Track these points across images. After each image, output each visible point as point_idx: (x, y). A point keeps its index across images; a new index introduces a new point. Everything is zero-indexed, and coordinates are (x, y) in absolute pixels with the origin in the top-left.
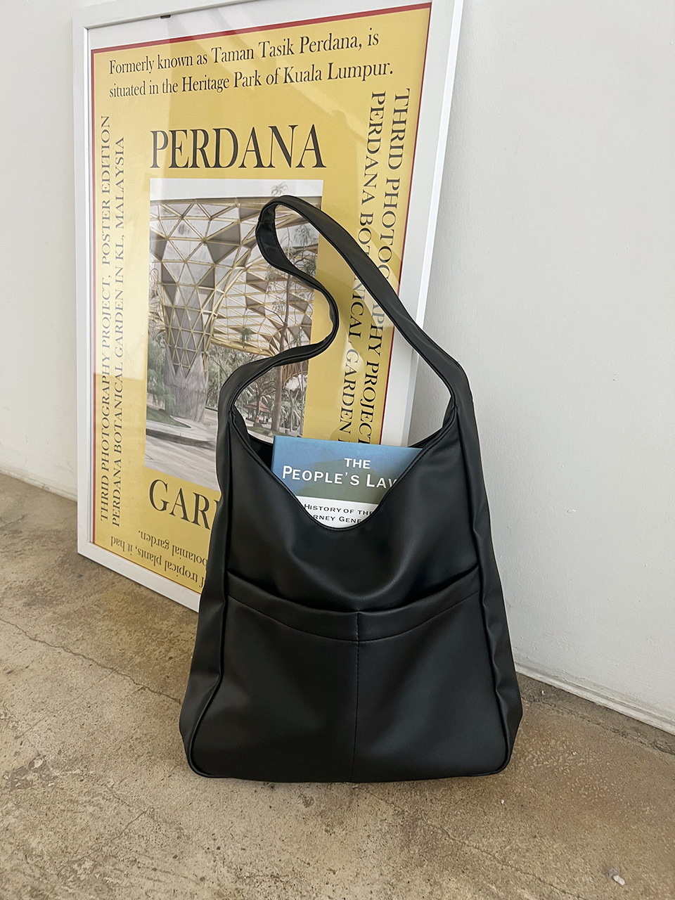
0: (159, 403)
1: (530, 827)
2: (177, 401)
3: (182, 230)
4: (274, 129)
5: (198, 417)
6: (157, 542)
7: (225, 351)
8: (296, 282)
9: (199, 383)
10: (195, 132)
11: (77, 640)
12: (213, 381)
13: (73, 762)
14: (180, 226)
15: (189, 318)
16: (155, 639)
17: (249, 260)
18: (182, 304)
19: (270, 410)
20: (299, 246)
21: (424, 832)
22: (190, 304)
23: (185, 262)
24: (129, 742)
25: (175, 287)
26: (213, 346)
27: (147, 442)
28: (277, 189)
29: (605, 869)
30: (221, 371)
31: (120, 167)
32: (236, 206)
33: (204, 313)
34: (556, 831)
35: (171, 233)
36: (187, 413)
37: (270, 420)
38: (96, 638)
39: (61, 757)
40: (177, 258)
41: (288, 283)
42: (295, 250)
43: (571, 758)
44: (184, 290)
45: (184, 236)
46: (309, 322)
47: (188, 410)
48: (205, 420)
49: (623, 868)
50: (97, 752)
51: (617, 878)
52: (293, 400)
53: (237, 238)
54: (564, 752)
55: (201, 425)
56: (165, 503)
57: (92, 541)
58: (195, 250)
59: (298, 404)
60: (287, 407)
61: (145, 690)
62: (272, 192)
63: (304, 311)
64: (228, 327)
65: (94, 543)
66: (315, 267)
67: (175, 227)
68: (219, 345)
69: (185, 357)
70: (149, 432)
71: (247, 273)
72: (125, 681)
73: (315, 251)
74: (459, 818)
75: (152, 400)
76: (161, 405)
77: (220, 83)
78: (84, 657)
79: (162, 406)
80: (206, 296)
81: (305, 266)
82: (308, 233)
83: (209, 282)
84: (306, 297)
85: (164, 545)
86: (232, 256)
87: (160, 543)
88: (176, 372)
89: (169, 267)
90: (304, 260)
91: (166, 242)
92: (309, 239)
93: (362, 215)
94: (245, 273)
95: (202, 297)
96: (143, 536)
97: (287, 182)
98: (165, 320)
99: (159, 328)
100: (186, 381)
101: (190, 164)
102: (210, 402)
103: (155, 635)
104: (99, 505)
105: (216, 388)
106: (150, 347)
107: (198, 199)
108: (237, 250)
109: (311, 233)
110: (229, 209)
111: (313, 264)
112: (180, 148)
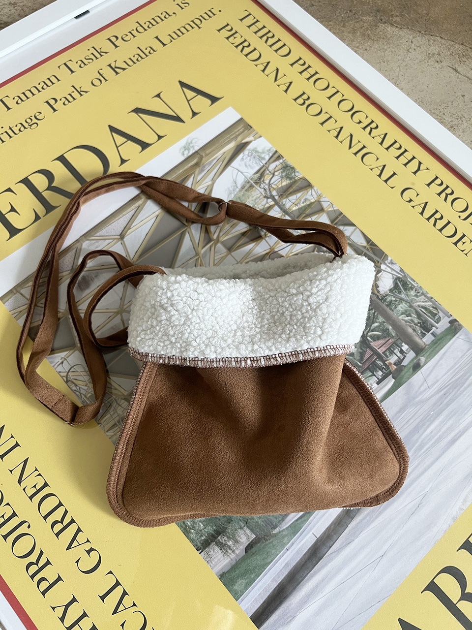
3: (84, 285)
4: (137, 111)
8: (287, 197)
10: (26, 182)
19: (393, 337)
20: (257, 168)
28: (186, 148)
37: (405, 347)
41: (279, 206)
42: (258, 175)
46: (337, 213)
52: (403, 296)
59: (413, 293)
60: (406, 311)
62: (183, 154)
63: (322, 210)
66: (293, 168)
71: (223, 243)
73: (280, 157)
75: (220, 554)
77: (29, 121)
81: (282, 177)
82: (257, 152)
90: (276, 173)
93: (295, 100)
94: (219, 245)
97: (192, 135)
101: (42, 212)
107: (84, 235)
108: (187, 234)
109: (260, 150)
110: (139, 209)
111: (288, 169)
112: (13, 209)
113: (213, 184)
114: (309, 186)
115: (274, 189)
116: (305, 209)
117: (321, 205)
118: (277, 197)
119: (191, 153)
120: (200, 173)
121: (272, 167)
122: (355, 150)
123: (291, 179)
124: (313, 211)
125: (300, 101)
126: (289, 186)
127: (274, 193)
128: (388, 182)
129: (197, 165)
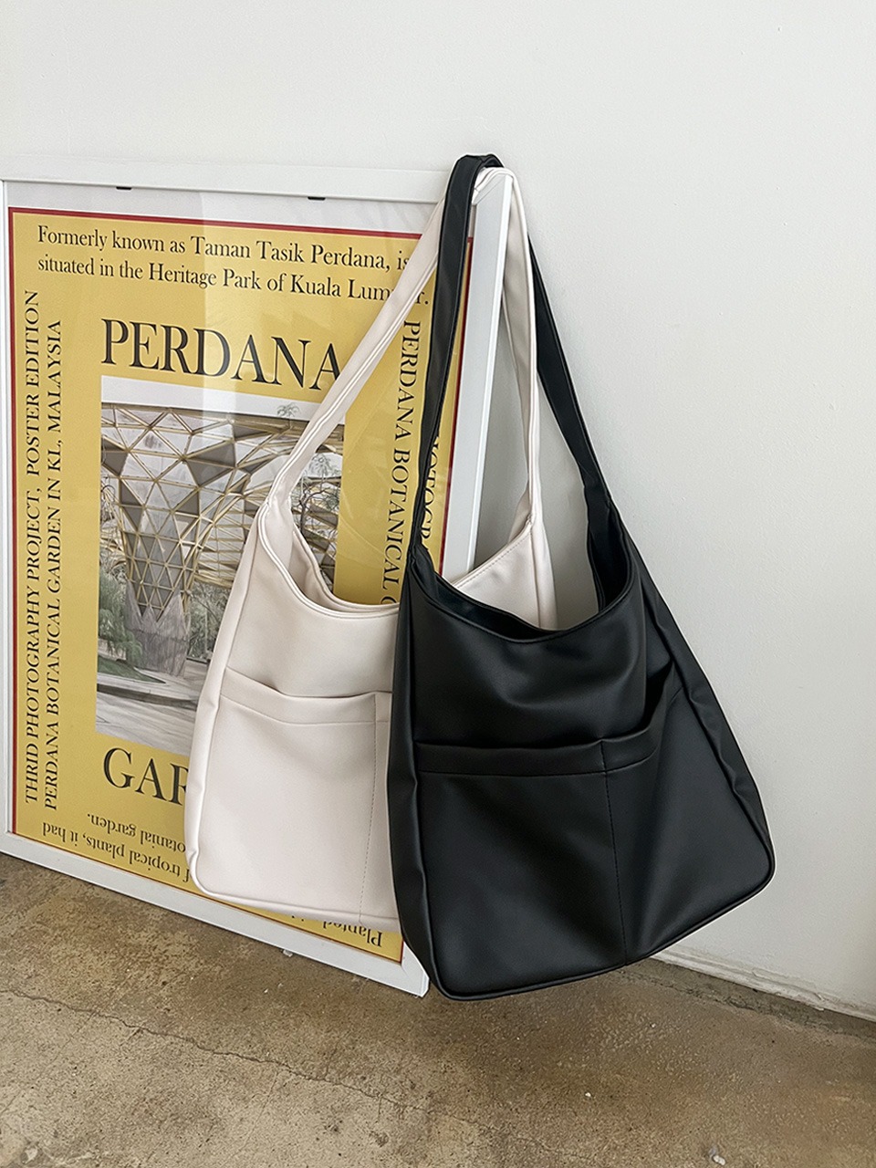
0: (116, 652)
1: (624, 1120)
2: (144, 649)
3: (150, 442)
4: (280, 341)
5: (176, 670)
6: (117, 828)
7: (215, 591)
8: (313, 517)
9: (176, 628)
10: (168, 329)
11: (30, 977)
12: (198, 626)
13: (78, 1145)
14: (147, 438)
15: (163, 550)
16: (135, 960)
17: (248, 487)
18: (151, 531)
20: (316, 476)
21: (517, 1148)
22: (163, 532)
23: (156, 481)
24: (143, 1106)
25: (141, 510)
26: (198, 584)
27: (98, 700)
28: (285, 409)
29: (704, 1152)
30: (209, 615)
31: (55, 357)
32: (229, 423)
33: (183, 544)
34: (650, 1119)
35: (134, 444)
36: (159, 664)
38: (54, 971)
39: (61, 1142)
40: (144, 475)
41: (302, 518)
42: (311, 481)
43: (651, 1031)
44: (154, 515)
45: (153, 449)
46: (332, 563)
47: (161, 661)
48: (186, 674)
49: (721, 1146)
50: (106, 1127)
51: (716, 1159)
53: (231, 460)
54: (644, 1025)
55: (181, 680)
56: (128, 778)
57: (11, 830)
58: (170, 468)
61: (142, 1033)
62: (279, 413)
63: (325, 550)
64: (219, 562)
65: (14, 832)
66: (338, 502)
67: (140, 439)
68: (206, 583)
69: (156, 597)
70: (100, 688)
71: (246, 502)
72: (112, 1025)
73: (338, 484)
74: (550, 1124)
75: (106, 648)
76: (120, 655)
77: (203, 277)
78: (47, 1000)
79: (122, 655)
80: (187, 524)
81: (324, 500)
82: (327, 463)
83: (190, 507)
84: (327, 534)
85: (128, 831)
86: (225, 478)
87: (122, 828)
88: (142, 614)
89: (130, 485)
90: (323, 493)
91: (127, 455)
92: (328, 471)
93: (396, 451)
94: (242, 501)
95: (180, 526)
96: (95, 820)
97: (298, 403)
98: (125, 547)
99: (116, 558)
100: (158, 625)
101: (162, 365)
102: (193, 652)
103: (134, 954)
104: (22, 783)
105: (202, 635)
106: (102, 582)
107: (173, 408)
108: (230, 473)
109: (331, 464)
110: (218, 424)
111: (335, 498)
112: (146, 345)
113: (277, 456)
114: (335, 526)
115: (311, 502)
116: (315, 538)
117: (328, 547)
118: (306, 510)
119: (283, 417)
120: (276, 439)
121: (326, 485)
122: (392, 535)
123: (328, 507)
124: (319, 544)
125: (398, 456)
126: (323, 511)
127: (308, 505)
128: (386, 581)
129: (280, 430)
